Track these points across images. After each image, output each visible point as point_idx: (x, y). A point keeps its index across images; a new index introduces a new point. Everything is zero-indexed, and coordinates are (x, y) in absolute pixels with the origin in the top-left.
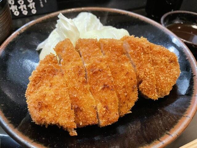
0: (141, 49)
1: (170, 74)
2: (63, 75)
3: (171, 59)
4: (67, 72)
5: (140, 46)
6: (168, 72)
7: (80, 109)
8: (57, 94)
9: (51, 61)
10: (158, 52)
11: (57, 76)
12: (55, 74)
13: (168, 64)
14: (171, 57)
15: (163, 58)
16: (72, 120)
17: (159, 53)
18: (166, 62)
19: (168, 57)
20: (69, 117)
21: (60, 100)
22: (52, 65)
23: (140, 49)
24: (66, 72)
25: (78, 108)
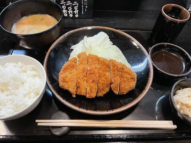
2: (77, 70)
6: (128, 83)
8: (72, 78)
9: (74, 61)
12: (74, 68)
13: (129, 79)
14: (132, 76)
15: (127, 76)
20: (74, 89)
21: (72, 81)
25: (79, 86)
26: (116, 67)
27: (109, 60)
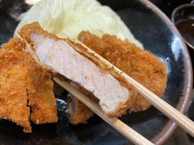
0: (120, 53)
1: (150, 86)
2: (24, 65)
3: (157, 68)
4: (29, 63)
5: (119, 50)
6: (148, 82)
7: (37, 106)
8: (13, 88)
9: (14, 47)
10: (142, 57)
11: (18, 66)
12: (16, 64)
13: (151, 73)
14: (157, 67)
15: (146, 65)
16: (26, 119)
17: (144, 59)
18: (148, 71)
19: (153, 65)
20: (23, 115)
21: (15, 95)
22: (14, 52)
23: (118, 54)
24: (27, 63)
25: (35, 105)
26: (117, 52)
27: (100, 36)
